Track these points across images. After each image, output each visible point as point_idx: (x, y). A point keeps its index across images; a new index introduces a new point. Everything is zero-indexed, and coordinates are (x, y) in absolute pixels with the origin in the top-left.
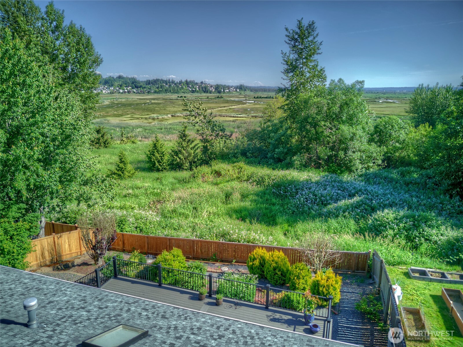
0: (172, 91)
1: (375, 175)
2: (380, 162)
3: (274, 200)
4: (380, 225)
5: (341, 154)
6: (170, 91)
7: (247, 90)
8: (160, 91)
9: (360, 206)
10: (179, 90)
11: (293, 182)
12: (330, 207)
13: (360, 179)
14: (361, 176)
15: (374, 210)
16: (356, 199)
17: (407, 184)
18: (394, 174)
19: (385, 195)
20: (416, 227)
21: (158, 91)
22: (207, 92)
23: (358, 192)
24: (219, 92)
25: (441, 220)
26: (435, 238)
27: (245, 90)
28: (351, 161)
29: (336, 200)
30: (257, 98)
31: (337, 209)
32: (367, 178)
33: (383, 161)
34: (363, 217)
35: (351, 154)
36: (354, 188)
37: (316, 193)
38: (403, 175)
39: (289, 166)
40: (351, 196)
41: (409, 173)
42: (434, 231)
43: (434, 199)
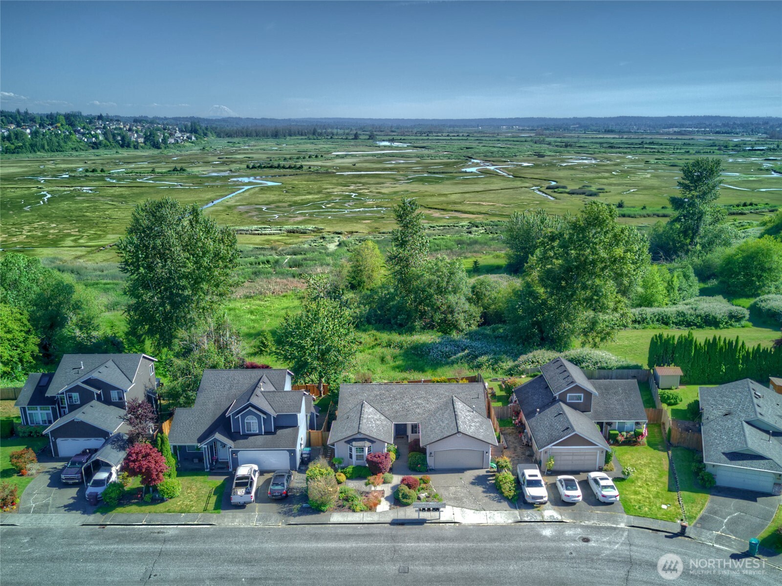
0: (46, 147)
1: (476, 333)
2: (479, 319)
3: (416, 358)
4: (480, 365)
5: (449, 316)
6: (43, 147)
7: (209, 133)
8: (19, 147)
9: (469, 356)
10: (62, 144)
11: (424, 345)
12: (452, 358)
13: (466, 337)
14: (466, 334)
15: (476, 357)
16: (466, 351)
17: (496, 337)
18: (488, 330)
19: (482, 348)
20: (496, 363)
21: (13, 147)
22: (128, 146)
23: (467, 347)
24: (156, 146)
25: (508, 358)
26: (505, 367)
27: (205, 135)
28: (456, 321)
29: (455, 354)
30: (254, 167)
31: (457, 359)
32: (471, 335)
33: (481, 318)
34: (471, 361)
35: (457, 315)
36: (464, 345)
37: (442, 350)
38: (494, 331)
39: (411, 330)
40: (463, 350)
41: (498, 328)
42: (504, 364)
43: (508, 347)
